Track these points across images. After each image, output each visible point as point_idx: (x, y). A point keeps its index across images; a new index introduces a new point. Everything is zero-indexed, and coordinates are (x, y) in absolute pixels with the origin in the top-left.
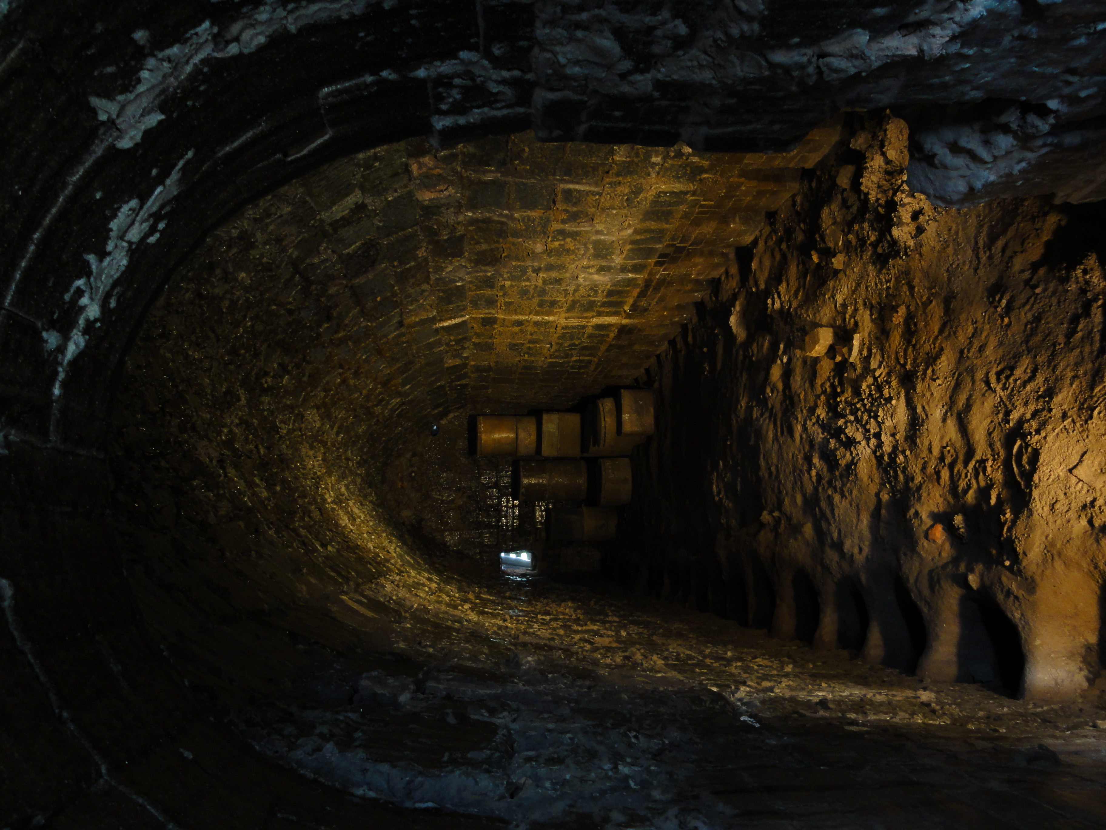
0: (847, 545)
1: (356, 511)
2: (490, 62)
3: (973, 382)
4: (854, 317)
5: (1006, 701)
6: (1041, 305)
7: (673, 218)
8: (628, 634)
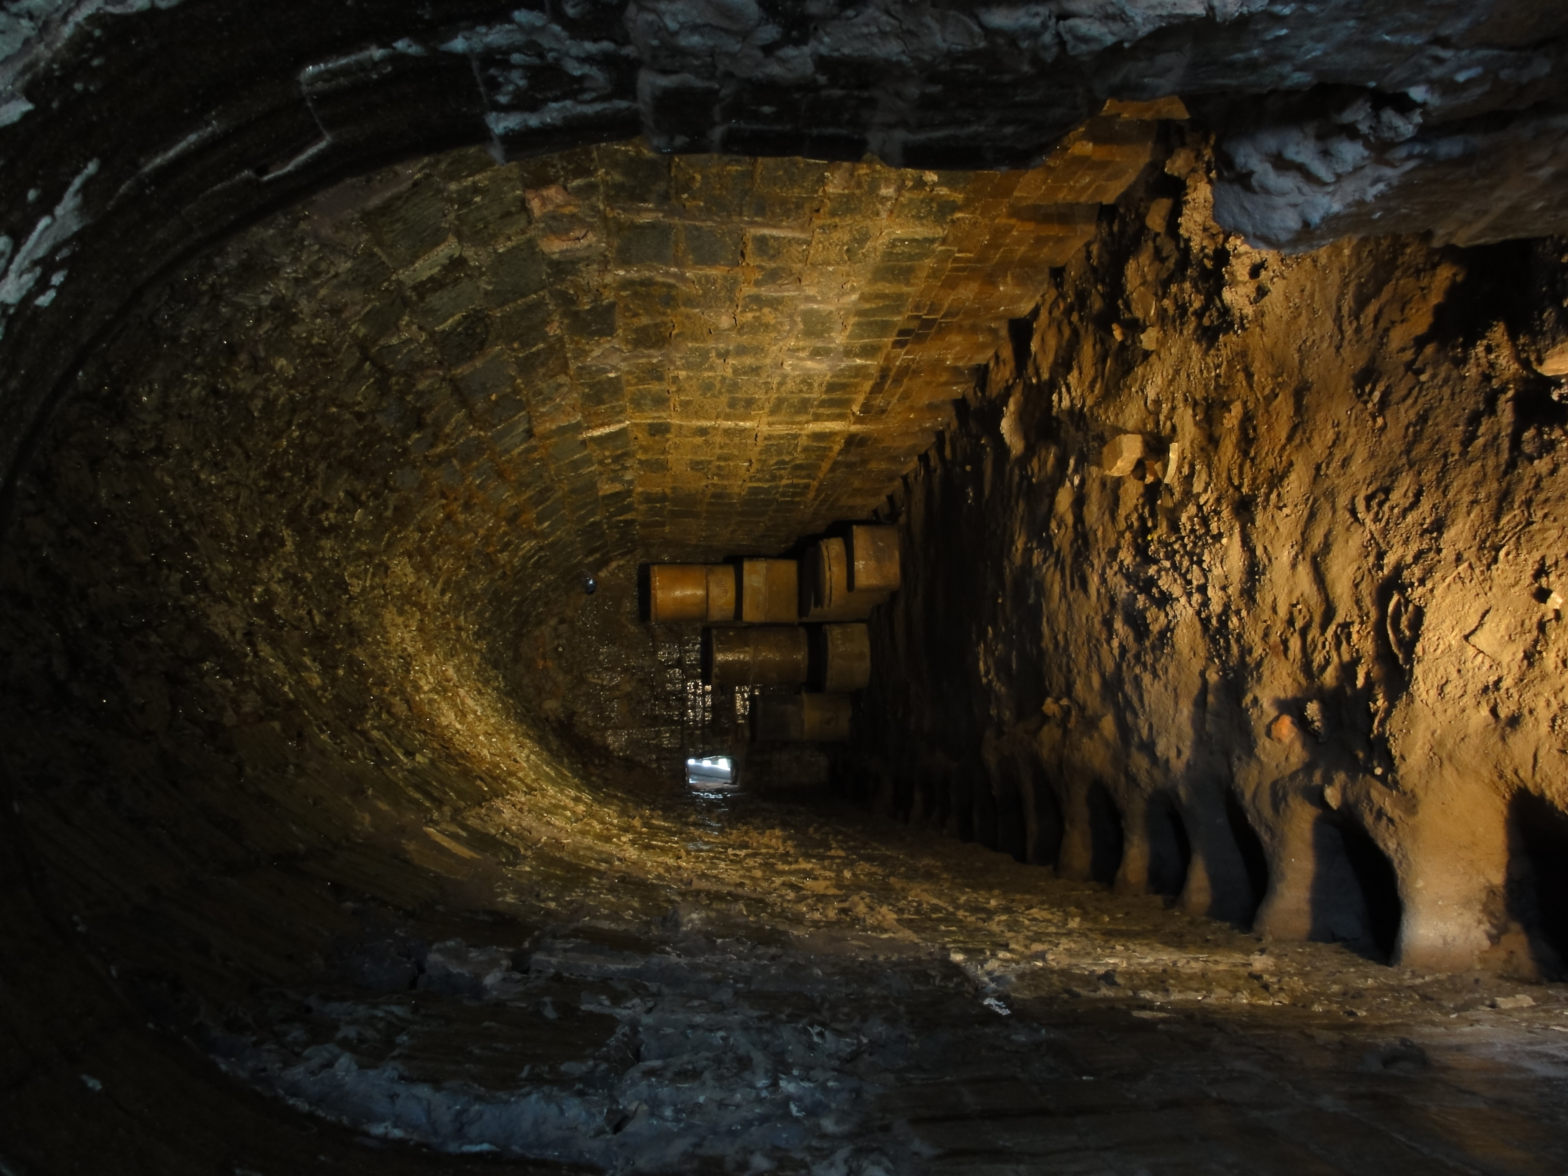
0: (1161, 748)
1: (470, 702)
2: (565, 27)
3: (1334, 511)
4: (1171, 419)
5: (1374, 968)
6: (1428, 398)
7: (916, 277)
8: (854, 875)
